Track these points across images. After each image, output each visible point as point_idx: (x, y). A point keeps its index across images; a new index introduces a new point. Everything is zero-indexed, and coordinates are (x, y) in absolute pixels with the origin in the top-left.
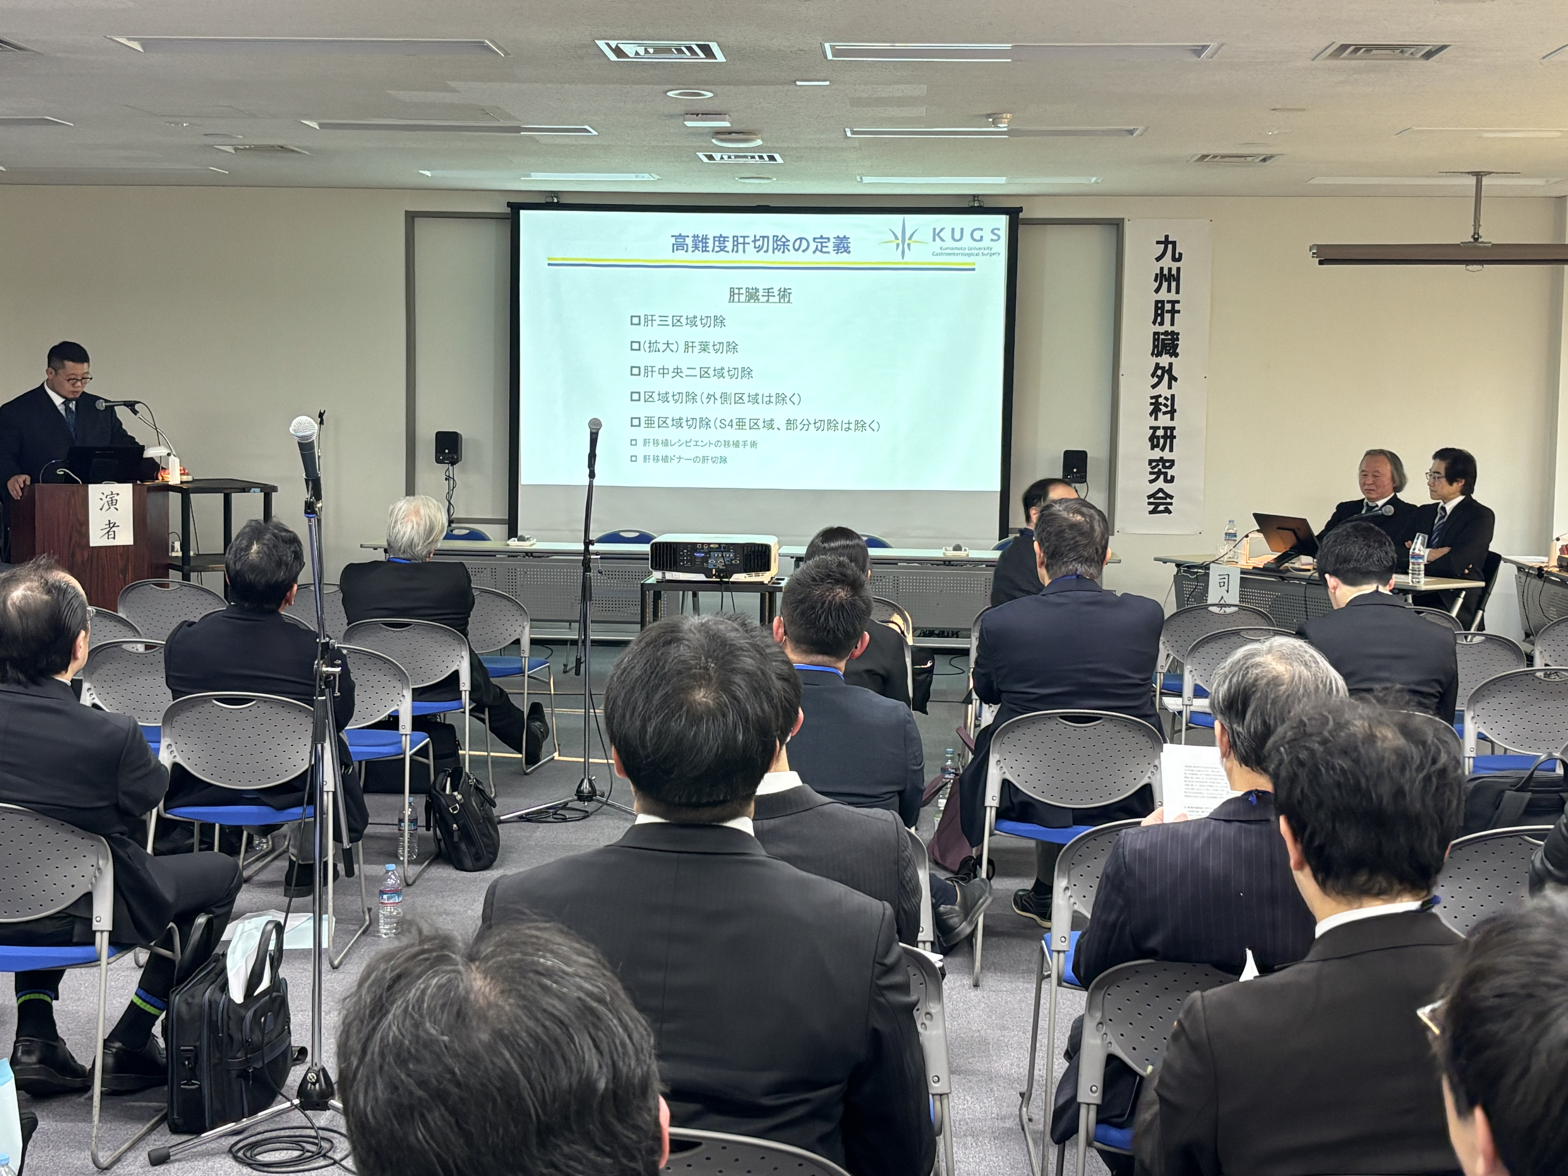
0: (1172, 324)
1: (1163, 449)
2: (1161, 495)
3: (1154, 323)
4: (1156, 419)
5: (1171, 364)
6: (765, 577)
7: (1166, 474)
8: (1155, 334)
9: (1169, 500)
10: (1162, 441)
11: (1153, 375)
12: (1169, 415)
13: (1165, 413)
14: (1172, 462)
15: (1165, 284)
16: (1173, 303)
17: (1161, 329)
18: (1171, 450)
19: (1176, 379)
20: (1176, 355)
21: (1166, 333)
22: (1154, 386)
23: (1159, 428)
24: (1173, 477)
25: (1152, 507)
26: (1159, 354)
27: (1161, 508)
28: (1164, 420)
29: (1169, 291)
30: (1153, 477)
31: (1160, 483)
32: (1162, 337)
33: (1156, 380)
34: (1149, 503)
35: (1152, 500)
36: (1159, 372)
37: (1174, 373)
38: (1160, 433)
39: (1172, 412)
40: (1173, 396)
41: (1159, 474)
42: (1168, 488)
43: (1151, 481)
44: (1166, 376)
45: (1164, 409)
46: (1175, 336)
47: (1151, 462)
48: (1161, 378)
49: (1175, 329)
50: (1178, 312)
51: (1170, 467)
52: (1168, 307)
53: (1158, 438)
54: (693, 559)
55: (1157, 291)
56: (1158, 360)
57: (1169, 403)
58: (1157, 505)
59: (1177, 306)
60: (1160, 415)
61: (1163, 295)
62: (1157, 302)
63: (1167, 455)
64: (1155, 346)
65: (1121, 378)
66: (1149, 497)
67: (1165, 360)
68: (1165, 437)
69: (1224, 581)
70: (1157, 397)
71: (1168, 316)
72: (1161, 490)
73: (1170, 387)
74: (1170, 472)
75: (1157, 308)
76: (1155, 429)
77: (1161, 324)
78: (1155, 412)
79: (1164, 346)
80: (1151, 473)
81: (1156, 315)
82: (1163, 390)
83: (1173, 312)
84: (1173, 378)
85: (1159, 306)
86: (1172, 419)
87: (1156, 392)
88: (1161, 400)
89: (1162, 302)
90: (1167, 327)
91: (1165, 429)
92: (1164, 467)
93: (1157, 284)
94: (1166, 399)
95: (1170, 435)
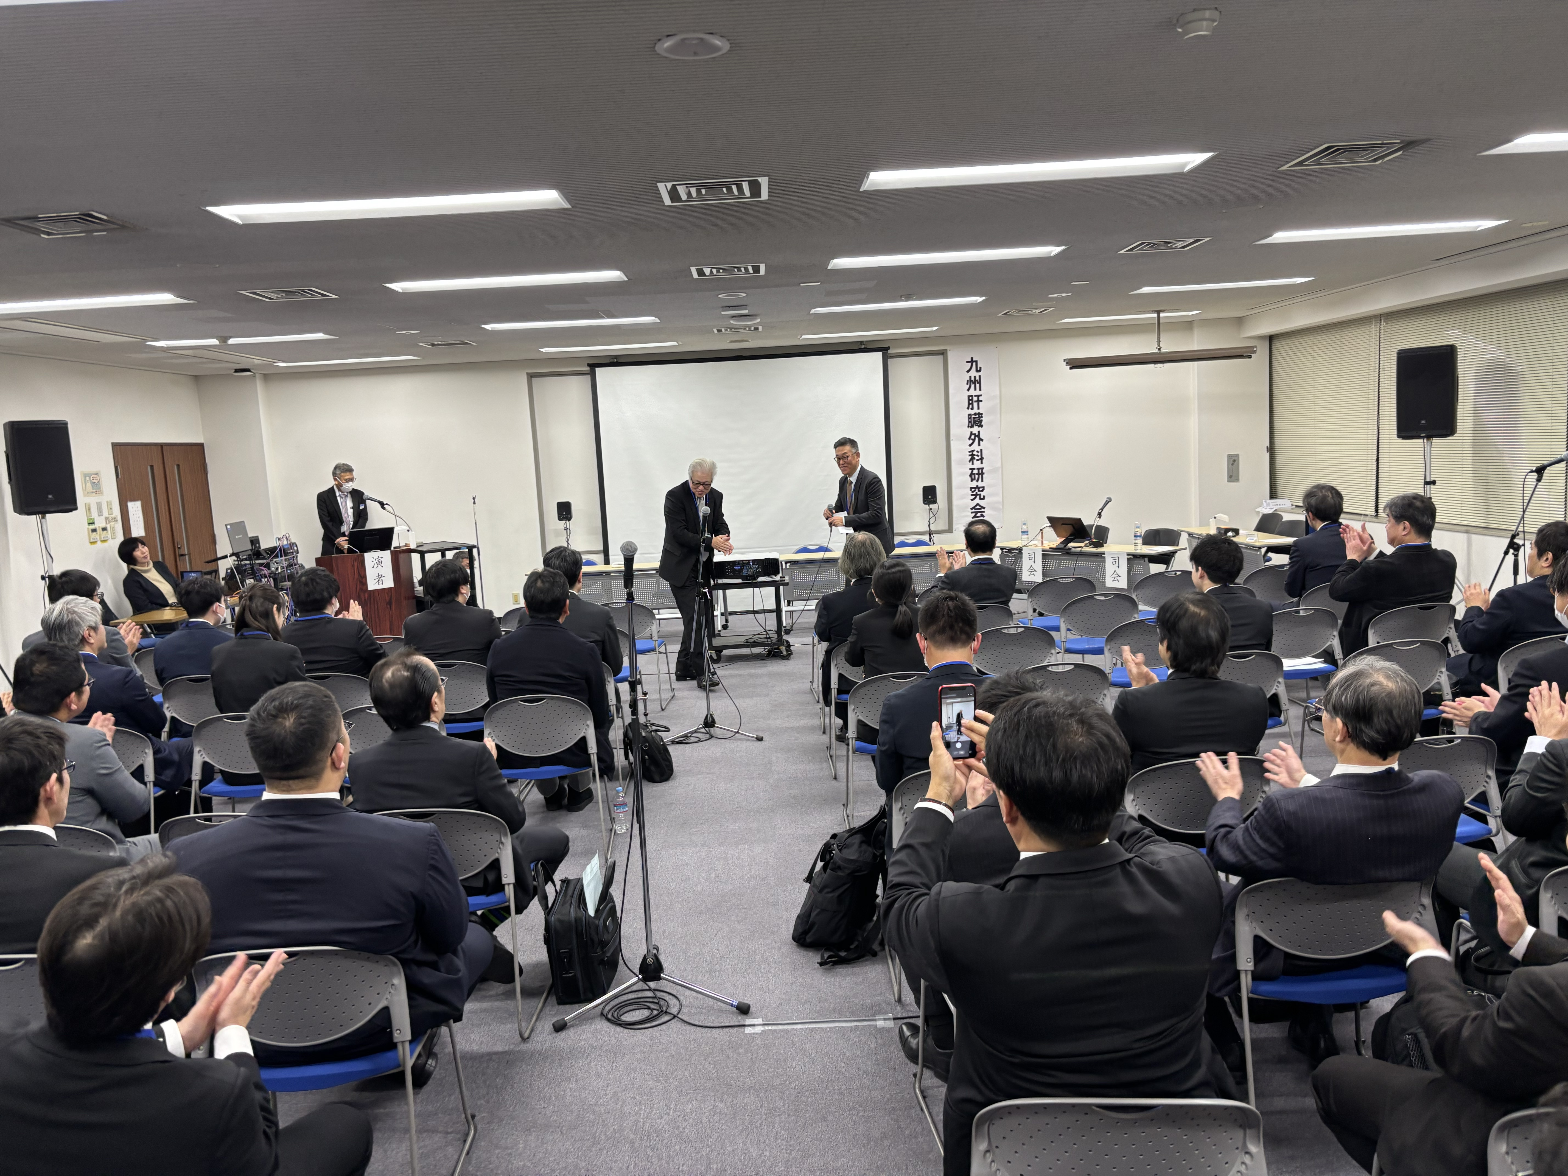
0: (978, 408)
1: (977, 481)
2: (978, 507)
3: (968, 408)
4: (973, 464)
5: (979, 432)
6: (777, 578)
7: (980, 495)
8: (969, 415)
9: (983, 510)
10: (977, 476)
11: (969, 439)
12: (980, 461)
13: (977, 460)
14: (983, 488)
15: (973, 386)
16: (978, 396)
17: (972, 412)
18: (982, 481)
19: (982, 440)
20: (982, 426)
21: (975, 414)
22: (970, 445)
23: (974, 469)
24: (984, 496)
25: (974, 514)
26: (972, 426)
27: (979, 514)
28: (977, 464)
29: (975, 389)
30: (974, 497)
31: (977, 501)
32: (973, 416)
33: (971, 441)
34: (972, 513)
35: (973, 510)
36: (973, 437)
37: (981, 437)
38: (975, 471)
39: (982, 459)
40: (981, 450)
41: (976, 495)
42: (982, 503)
43: (972, 500)
44: (977, 439)
45: (977, 458)
46: (980, 415)
47: (971, 488)
48: (974, 440)
49: (980, 411)
50: (981, 401)
51: (982, 491)
52: (975, 399)
53: (974, 474)
54: (734, 571)
55: (968, 390)
56: (972, 430)
57: (979, 454)
58: (976, 513)
59: (980, 398)
60: (975, 461)
61: (972, 392)
62: (969, 396)
63: (980, 484)
64: (969, 422)
65: (952, 442)
66: (972, 509)
67: (975, 430)
68: (978, 474)
69: (1032, 557)
70: (972, 451)
71: (975, 404)
72: (978, 504)
73: (979, 445)
74: (982, 494)
75: (969, 400)
76: (972, 469)
77: (972, 409)
78: (972, 459)
79: (975, 421)
80: (972, 495)
81: (969, 404)
82: (975, 447)
83: (978, 401)
84: (980, 440)
85: (970, 399)
86: (982, 463)
87: (971, 448)
88: (975, 453)
89: (972, 396)
90: (976, 410)
91: (978, 469)
92: (979, 491)
93: (968, 386)
94: (978, 452)
95: (981, 472)
